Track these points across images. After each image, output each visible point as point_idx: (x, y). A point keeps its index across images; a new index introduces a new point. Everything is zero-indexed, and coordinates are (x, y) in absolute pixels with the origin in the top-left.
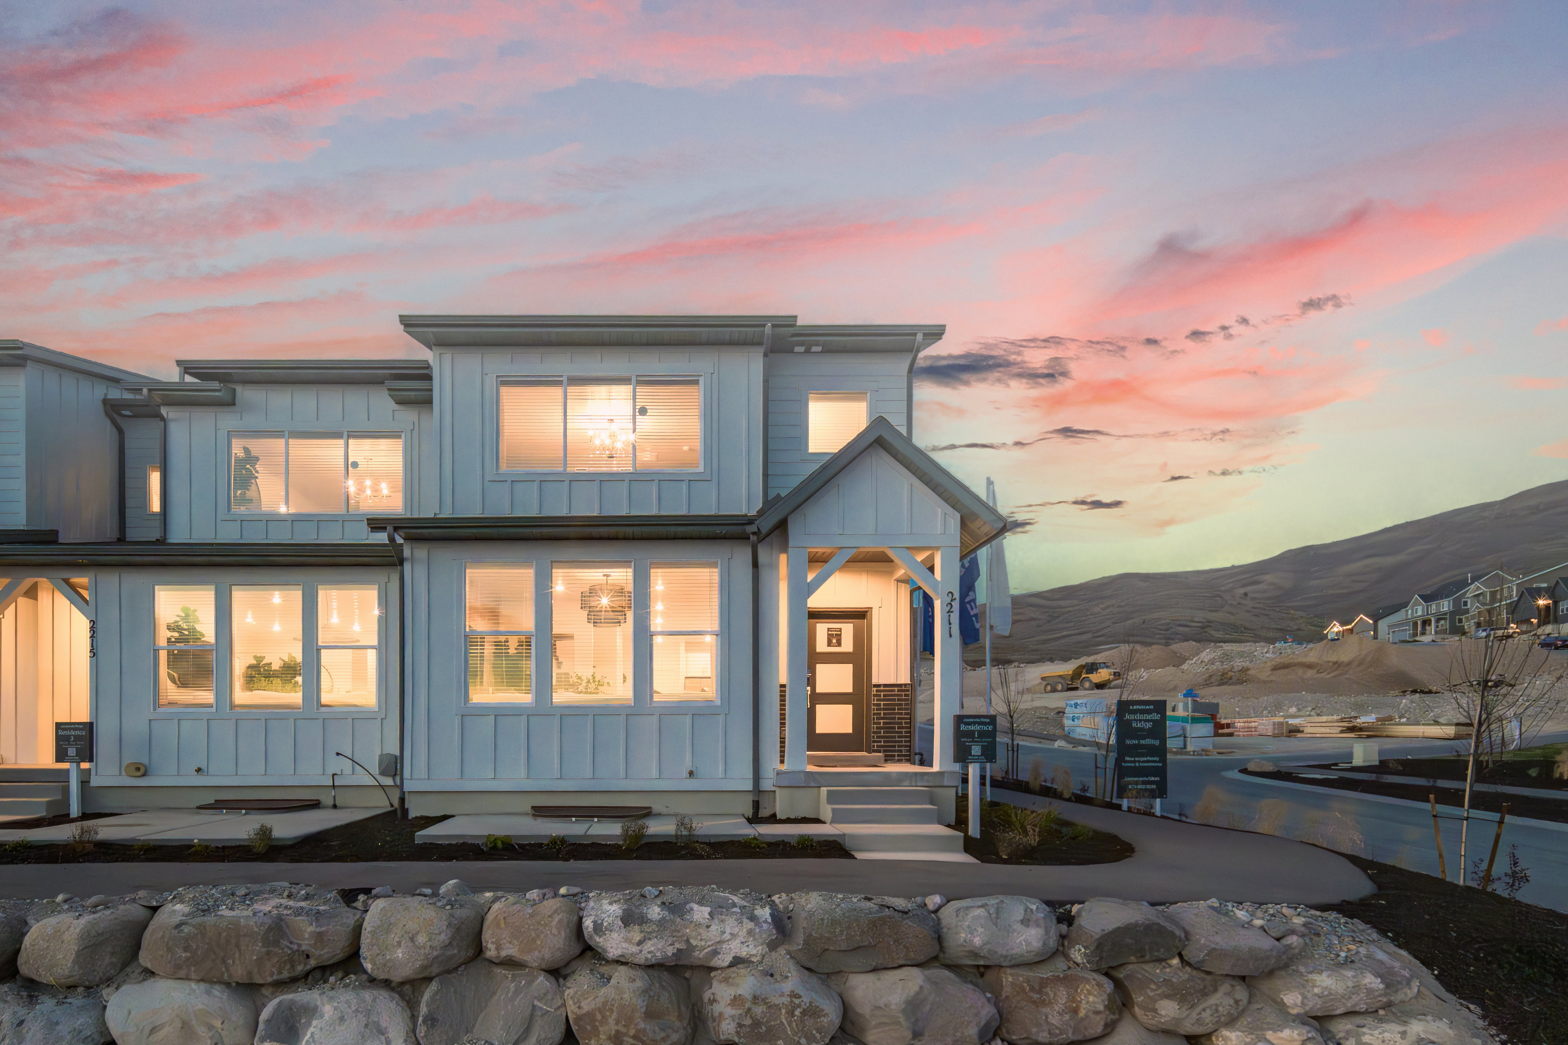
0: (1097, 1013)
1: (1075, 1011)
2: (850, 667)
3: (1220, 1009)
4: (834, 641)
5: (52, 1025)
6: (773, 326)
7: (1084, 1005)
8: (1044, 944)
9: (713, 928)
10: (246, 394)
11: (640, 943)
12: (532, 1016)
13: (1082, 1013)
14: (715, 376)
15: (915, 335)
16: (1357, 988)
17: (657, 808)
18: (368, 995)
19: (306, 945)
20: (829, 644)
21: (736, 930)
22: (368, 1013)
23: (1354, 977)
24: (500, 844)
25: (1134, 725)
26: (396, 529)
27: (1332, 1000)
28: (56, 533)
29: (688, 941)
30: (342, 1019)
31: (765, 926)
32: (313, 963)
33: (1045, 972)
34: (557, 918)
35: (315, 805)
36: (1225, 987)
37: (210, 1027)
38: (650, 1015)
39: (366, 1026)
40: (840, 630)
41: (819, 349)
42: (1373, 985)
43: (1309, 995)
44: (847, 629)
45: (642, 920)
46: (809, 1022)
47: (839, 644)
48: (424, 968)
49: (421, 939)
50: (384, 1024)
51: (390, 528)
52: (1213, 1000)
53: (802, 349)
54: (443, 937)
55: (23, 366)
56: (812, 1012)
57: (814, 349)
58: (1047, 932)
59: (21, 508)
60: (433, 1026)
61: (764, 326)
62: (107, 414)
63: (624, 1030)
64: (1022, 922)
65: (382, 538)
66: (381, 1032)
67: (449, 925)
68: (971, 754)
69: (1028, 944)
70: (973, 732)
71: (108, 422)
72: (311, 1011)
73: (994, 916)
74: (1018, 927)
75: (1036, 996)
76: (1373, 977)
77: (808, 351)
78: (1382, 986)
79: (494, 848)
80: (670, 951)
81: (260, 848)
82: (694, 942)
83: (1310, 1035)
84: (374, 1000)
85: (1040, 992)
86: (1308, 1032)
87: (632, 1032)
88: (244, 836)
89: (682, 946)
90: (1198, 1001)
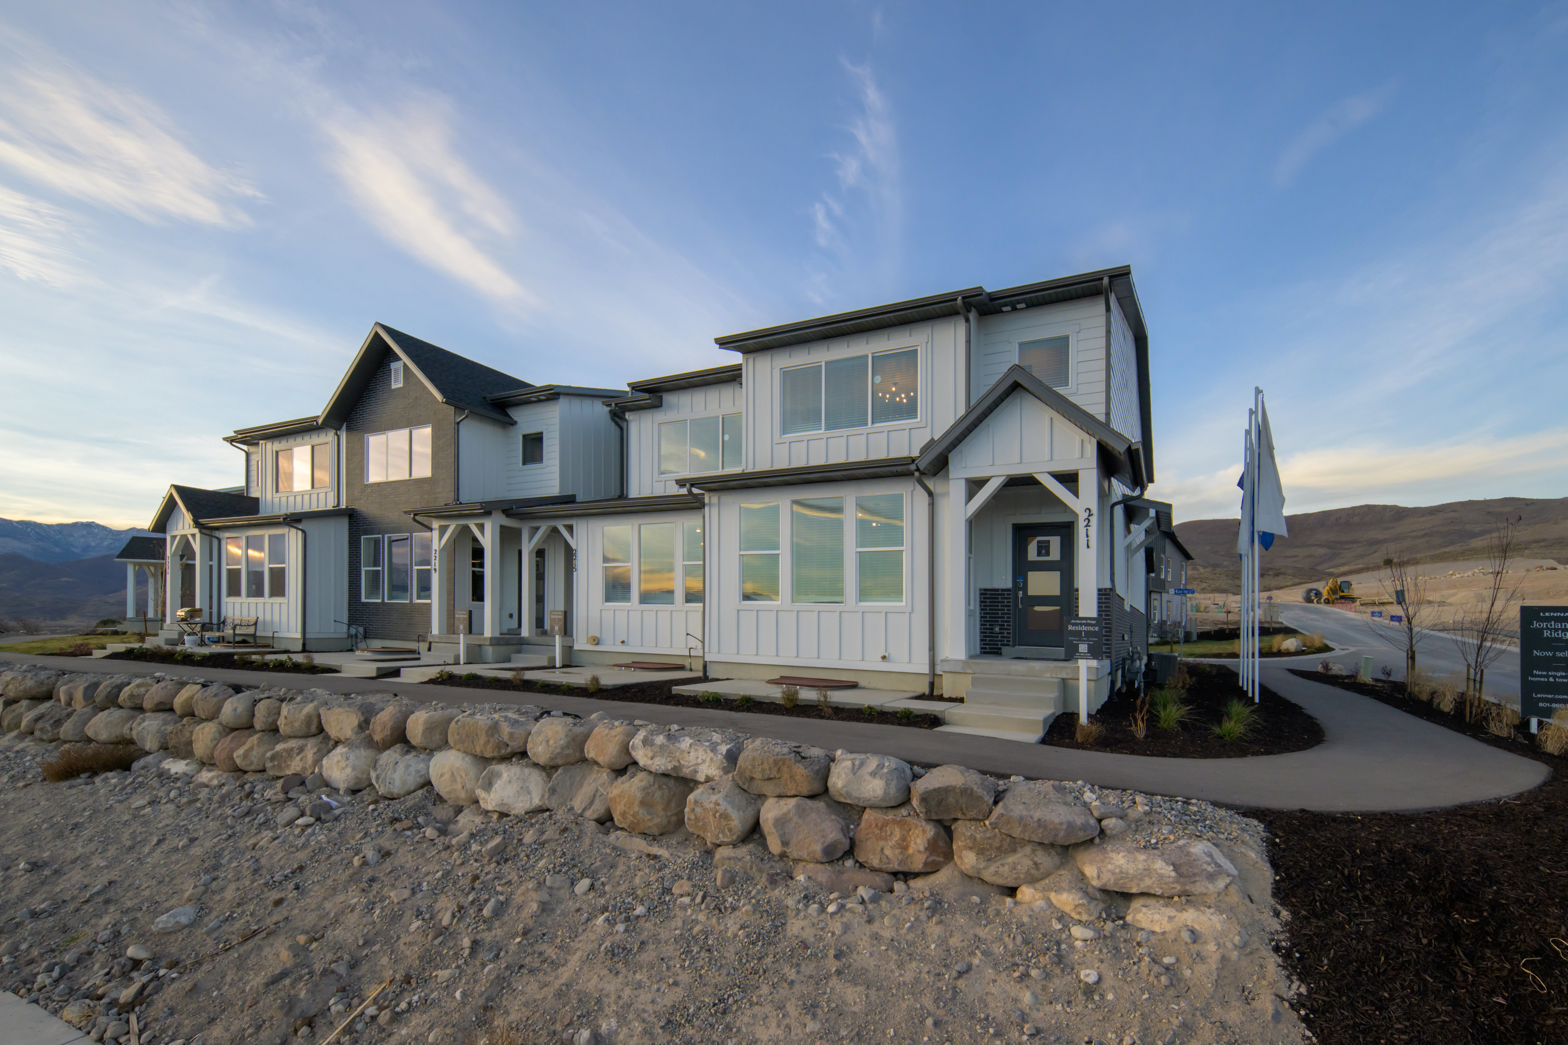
0: (919, 852)
1: (906, 848)
2: (1057, 574)
3: (1019, 867)
4: (1043, 552)
5: (408, 766)
6: (964, 298)
7: (912, 844)
8: (885, 793)
9: (692, 754)
10: (668, 398)
11: (652, 758)
12: (594, 796)
13: (911, 851)
14: (929, 344)
15: (1102, 279)
16: (1148, 871)
17: (862, 683)
18: (527, 771)
19: (506, 738)
20: (1039, 554)
21: (704, 757)
22: (524, 780)
23: (1145, 861)
24: (711, 699)
25: (1546, 634)
26: (692, 485)
27: (1122, 878)
28: (574, 496)
29: (679, 761)
30: (510, 782)
31: (720, 756)
32: (509, 750)
33: (890, 816)
34: (617, 738)
35: (681, 668)
36: (1028, 849)
37: (462, 777)
38: (643, 803)
39: (522, 788)
40: (1049, 541)
41: (1023, 305)
42: (1163, 871)
43: (1104, 870)
44: (1055, 542)
45: (652, 744)
46: (724, 823)
47: (1048, 554)
48: (552, 759)
49: (551, 742)
50: (531, 788)
51: (688, 485)
52: (1011, 859)
53: (1009, 308)
54: (562, 742)
55: (557, 399)
56: (725, 816)
57: (1019, 306)
58: (887, 784)
59: (557, 483)
60: (553, 794)
61: (956, 300)
62: (613, 420)
63: (627, 810)
64: (871, 774)
65: (684, 491)
66: (529, 793)
67: (566, 736)
68: (1078, 651)
69: (874, 791)
70: (1081, 631)
71: (613, 424)
72: (499, 775)
73: (856, 767)
74: (868, 777)
75: (877, 832)
76: (1164, 864)
77: (1014, 309)
78: (1173, 874)
79: (708, 700)
80: (670, 766)
81: (592, 689)
82: (682, 762)
83: (1081, 902)
84: (530, 775)
85: (881, 829)
86: (1082, 899)
87: (631, 813)
88: (583, 682)
89: (677, 764)
90: (996, 856)
